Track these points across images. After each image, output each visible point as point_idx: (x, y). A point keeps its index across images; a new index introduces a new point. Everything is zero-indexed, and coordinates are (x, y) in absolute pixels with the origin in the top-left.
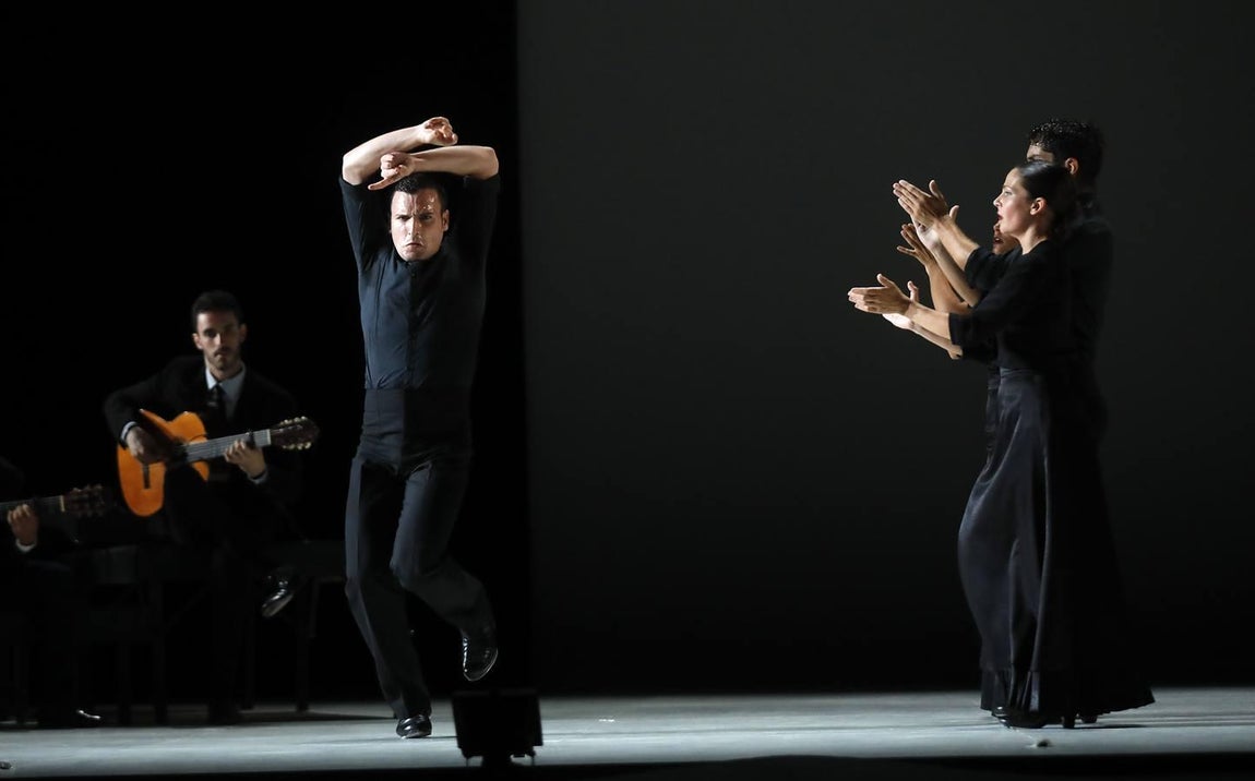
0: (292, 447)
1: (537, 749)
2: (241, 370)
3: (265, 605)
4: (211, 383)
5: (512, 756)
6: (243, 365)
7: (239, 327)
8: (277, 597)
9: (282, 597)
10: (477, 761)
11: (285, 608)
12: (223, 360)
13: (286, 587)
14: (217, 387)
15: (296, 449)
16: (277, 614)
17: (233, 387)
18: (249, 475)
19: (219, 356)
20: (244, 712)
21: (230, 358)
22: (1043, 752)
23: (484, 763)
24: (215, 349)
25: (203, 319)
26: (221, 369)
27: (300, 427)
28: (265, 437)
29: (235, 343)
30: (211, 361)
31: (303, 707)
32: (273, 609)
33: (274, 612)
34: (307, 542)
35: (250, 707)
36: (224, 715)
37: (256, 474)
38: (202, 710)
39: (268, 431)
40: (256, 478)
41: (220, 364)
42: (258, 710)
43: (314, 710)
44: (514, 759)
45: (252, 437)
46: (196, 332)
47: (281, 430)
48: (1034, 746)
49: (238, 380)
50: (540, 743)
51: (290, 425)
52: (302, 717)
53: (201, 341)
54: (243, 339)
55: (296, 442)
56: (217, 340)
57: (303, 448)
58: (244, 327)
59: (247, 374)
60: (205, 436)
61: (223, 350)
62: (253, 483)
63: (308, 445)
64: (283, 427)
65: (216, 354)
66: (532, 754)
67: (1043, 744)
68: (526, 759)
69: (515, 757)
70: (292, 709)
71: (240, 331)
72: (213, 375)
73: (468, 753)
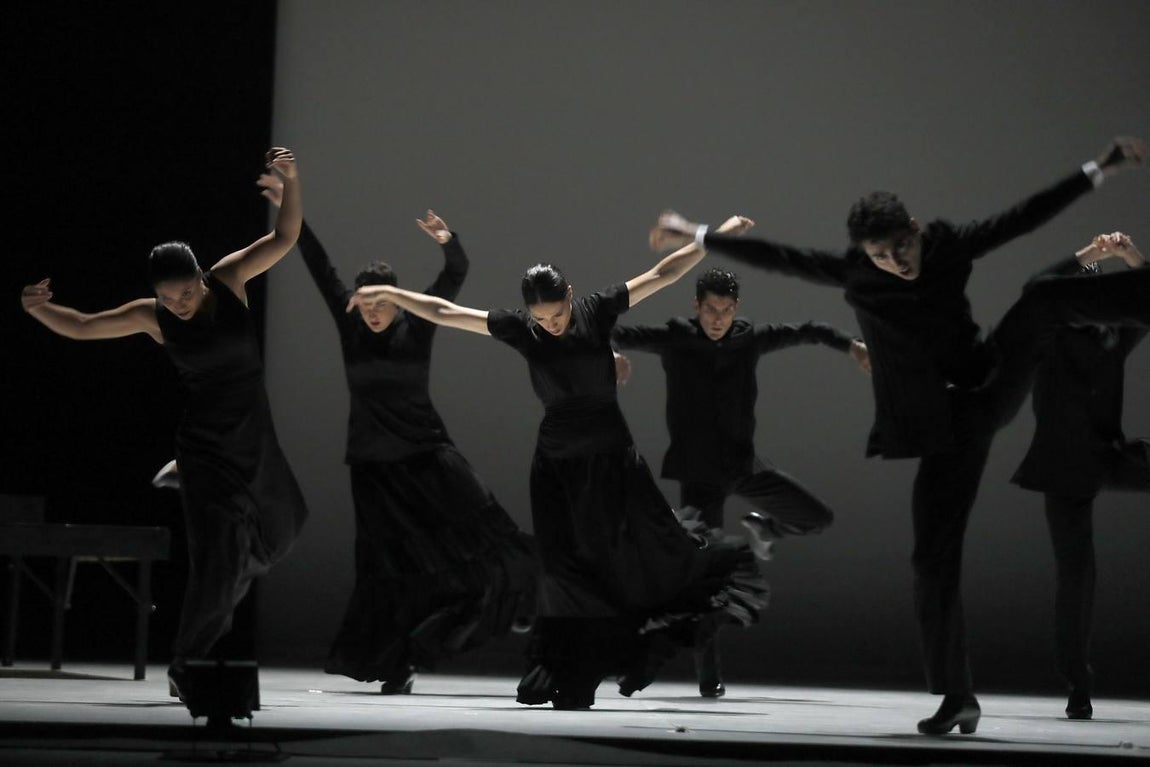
1: (254, 713)
5: (233, 719)
10: (202, 721)
22: (680, 736)
23: (208, 723)
31: (56, 666)
35: (10, 664)
43: (66, 669)
44: (235, 721)
48: (673, 731)
50: (257, 707)
66: (250, 717)
67: (681, 730)
68: (245, 722)
69: (236, 719)
70: (46, 668)
73: (195, 714)
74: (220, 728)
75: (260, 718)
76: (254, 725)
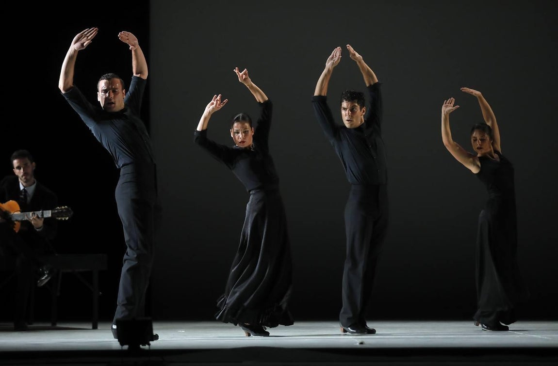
0: (59, 219)
1: (151, 342)
2: (34, 183)
3: (39, 282)
4: (22, 188)
5: (141, 346)
6: (35, 180)
7: (32, 163)
8: (44, 278)
9: (46, 278)
10: (126, 347)
11: (47, 283)
12: (25, 178)
13: (48, 274)
14: (24, 189)
15: (62, 220)
16: (44, 285)
17: (31, 190)
18: (35, 227)
19: (24, 177)
20: (29, 326)
21: (28, 177)
22: (361, 346)
23: (129, 348)
24: (22, 174)
25: (15, 162)
26: (25, 182)
27: (64, 210)
28: (48, 214)
29: (30, 171)
30: (21, 180)
31: (54, 324)
32: (42, 283)
33: (42, 284)
34: (57, 255)
35: (32, 324)
36: (21, 327)
37: (37, 227)
38: (12, 325)
39: (50, 211)
40: (38, 229)
41: (25, 180)
42: (35, 325)
43: (59, 325)
45: (43, 213)
46: (14, 168)
47: (56, 211)
48: (358, 344)
49: (33, 187)
51: (60, 209)
52: (54, 328)
53: (17, 171)
54: (34, 168)
55: (62, 216)
56: (22, 170)
57: (65, 219)
58: (34, 163)
59: (37, 184)
60: (20, 211)
61: (25, 174)
62: (36, 231)
63: (67, 218)
64: (57, 210)
65: (22, 176)
66: (149, 345)
67: (362, 343)
68: (147, 347)
69: (142, 346)
70: (49, 325)
71: (32, 166)
72: (22, 184)
73: (122, 344)
74: (135, 351)
75: (154, 344)
76: (151, 349)
